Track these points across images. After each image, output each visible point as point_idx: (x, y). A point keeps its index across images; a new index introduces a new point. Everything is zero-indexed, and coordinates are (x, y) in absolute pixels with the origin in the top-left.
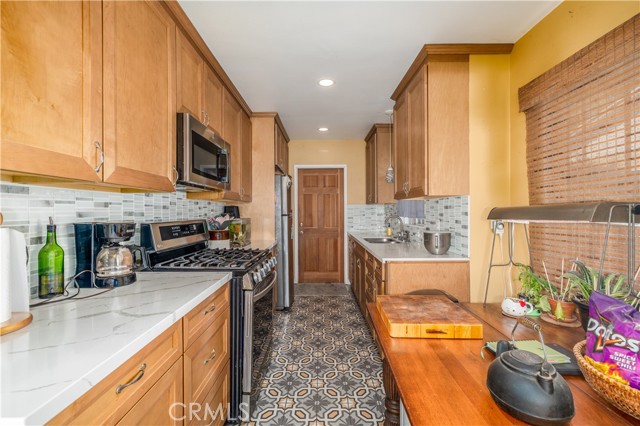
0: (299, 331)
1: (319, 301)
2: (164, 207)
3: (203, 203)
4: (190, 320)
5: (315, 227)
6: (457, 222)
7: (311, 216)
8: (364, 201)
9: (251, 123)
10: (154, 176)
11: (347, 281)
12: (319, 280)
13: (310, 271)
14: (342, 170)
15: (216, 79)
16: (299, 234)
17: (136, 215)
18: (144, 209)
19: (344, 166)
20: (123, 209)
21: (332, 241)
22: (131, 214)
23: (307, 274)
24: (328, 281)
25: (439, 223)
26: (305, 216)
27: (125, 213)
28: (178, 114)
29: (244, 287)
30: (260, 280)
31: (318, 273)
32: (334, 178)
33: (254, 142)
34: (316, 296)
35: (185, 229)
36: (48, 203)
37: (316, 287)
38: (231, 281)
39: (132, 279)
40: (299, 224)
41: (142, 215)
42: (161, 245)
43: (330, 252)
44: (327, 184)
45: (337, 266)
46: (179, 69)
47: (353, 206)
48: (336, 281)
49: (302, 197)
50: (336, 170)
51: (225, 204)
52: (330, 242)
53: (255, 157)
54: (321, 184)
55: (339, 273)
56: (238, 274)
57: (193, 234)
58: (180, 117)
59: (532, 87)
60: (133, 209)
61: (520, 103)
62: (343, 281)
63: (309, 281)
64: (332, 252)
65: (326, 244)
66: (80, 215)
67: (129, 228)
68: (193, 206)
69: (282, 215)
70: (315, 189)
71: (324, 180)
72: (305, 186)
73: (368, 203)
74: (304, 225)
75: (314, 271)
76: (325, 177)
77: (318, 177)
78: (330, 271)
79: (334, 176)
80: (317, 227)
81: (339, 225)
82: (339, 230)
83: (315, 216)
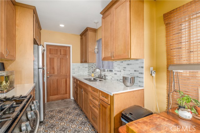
5: (56, 73)
6: (135, 71)
7: (53, 68)
8: (80, 62)
11: (72, 98)
12: (57, 99)
13: (53, 95)
14: (69, 47)
16: (47, 78)
19: (71, 46)
23: (51, 97)
24: (63, 99)
25: (123, 71)
26: (50, 68)
31: (57, 96)
40: (47, 73)
43: (63, 84)
44: (62, 53)
45: (67, 92)
47: (75, 64)
48: (66, 98)
49: (49, 59)
50: (66, 47)
52: (64, 80)
54: (59, 53)
55: (68, 94)
59: (172, 13)
61: (164, 20)
62: (70, 98)
63: (52, 100)
64: (65, 85)
65: (61, 81)
70: (56, 55)
71: (61, 51)
72: (50, 53)
73: (82, 62)
74: (50, 73)
75: (55, 95)
76: (61, 50)
77: (57, 49)
78: (63, 94)
79: (66, 50)
80: (57, 74)
81: (68, 72)
82: (68, 75)
83: (56, 68)
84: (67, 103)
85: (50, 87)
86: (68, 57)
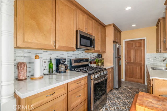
0: (119, 97)
1: (131, 89)
2: (78, 55)
3: (90, 54)
4: (70, 84)
7: (130, 58)
8: (156, 52)
9: (105, 29)
10: (70, 47)
11: (146, 84)
13: (129, 77)
14: (144, 40)
15: (91, 18)
16: (125, 64)
17: (70, 57)
18: (72, 55)
19: (145, 38)
20: (67, 55)
21: (139, 67)
22: (69, 56)
24: (137, 82)
26: (128, 58)
27: (67, 56)
28: (76, 31)
29: (91, 79)
30: (97, 77)
31: (133, 79)
32: (141, 43)
33: (106, 34)
34: (130, 87)
35: (82, 60)
36: (51, 54)
37: (131, 83)
38: (88, 76)
39: (65, 72)
40: (125, 61)
41: (72, 57)
42: (74, 64)
43: (138, 71)
44: (137, 46)
45: (142, 77)
46: (77, 19)
48: (141, 83)
50: (141, 40)
51: (98, 54)
52: (138, 68)
53: (107, 39)
54: (134, 46)
55: (143, 80)
56: (90, 74)
57: (84, 62)
58: (77, 31)
60: (69, 55)
62: (144, 83)
63: (129, 81)
65: (137, 68)
66: (57, 57)
67: (65, 60)
68: (87, 55)
69: (116, 57)
70: (132, 48)
72: (128, 47)
74: (127, 61)
75: (131, 77)
76: (136, 43)
77: (133, 43)
78: (138, 79)
79: (141, 42)
80: (132, 62)
81: (143, 61)
82: (143, 63)
83: (132, 57)
84: (140, 86)
85: (128, 71)
86: (142, 48)
